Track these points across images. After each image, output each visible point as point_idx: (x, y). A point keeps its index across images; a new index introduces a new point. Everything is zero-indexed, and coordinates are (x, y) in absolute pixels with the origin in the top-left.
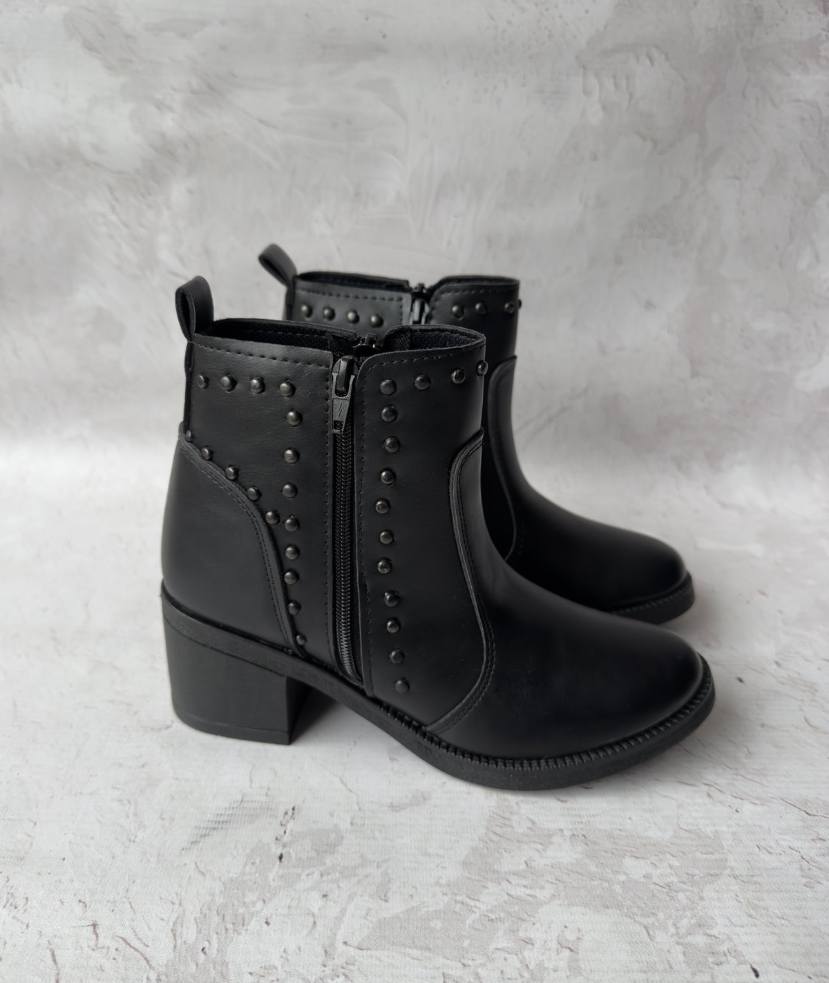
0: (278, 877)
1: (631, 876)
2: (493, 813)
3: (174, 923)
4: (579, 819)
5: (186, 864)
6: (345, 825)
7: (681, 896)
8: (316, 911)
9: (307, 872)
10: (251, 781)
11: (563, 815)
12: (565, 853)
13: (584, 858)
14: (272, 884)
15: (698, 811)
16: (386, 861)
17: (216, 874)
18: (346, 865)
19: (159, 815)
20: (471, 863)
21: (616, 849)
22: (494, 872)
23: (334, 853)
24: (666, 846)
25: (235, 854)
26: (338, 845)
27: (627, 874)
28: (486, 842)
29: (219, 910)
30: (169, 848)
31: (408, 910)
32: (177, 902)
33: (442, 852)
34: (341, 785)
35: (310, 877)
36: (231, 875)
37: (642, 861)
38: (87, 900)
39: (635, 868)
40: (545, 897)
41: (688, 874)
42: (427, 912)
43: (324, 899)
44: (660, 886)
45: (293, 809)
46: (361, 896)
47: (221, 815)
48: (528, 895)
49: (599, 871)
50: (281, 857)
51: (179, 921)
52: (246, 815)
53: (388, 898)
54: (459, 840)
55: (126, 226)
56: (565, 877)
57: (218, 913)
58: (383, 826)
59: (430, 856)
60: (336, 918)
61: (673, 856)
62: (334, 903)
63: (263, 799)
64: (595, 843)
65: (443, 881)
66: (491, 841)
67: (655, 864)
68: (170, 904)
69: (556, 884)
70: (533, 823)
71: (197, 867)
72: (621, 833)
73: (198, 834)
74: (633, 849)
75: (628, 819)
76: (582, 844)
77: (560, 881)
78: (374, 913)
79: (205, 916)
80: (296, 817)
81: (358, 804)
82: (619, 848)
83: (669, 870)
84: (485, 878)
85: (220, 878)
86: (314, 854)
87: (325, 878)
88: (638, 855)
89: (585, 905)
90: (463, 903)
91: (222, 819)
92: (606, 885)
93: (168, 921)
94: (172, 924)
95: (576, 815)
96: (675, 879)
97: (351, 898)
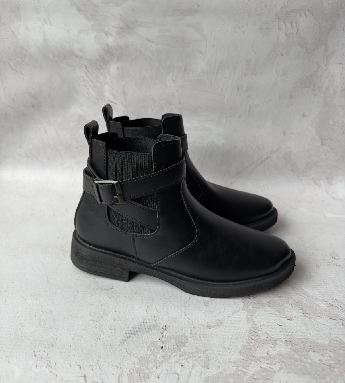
0: (162, 356)
1: (313, 360)
2: (251, 330)
3: (119, 376)
4: (288, 334)
5: (122, 350)
6: (188, 334)
7: (336, 370)
8: (179, 373)
9: (174, 354)
10: (147, 314)
11: (280, 332)
12: (283, 349)
13: (292, 351)
14: (159, 360)
15: (339, 331)
16: (207, 351)
17: (135, 354)
18: (190, 352)
19: (109, 327)
20: (243, 353)
21: (305, 348)
22: (253, 357)
23: (184, 346)
24: (327, 347)
25: (143, 346)
26: (186, 343)
27: (311, 359)
28: (249, 343)
29: (138, 371)
30: (114, 342)
31: (218, 373)
32: (119, 367)
33: (230, 347)
34: (185, 316)
35: (175, 357)
36: (142, 355)
37: (317, 354)
38: (81, 364)
39: (315, 357)
40: (277, 369)
41: (338, 360)
42: (227, 374)
43: (182, 367)
44: (326, 365)
45: (166, 326)
46: (198, 366)
47: (135, 328)
48: (269, 368)
49: (299, 357)
50: (162, 348)
51: (120, 376)
52: (146, 328)
53: (209, 367)
54: (237, 342)
55: (92, 82)
56: (285, 360)
57: (137, 372)
58: (205, 335)
59: (225, 349)
60: (188, 376)
61: (330, 352)
62: (186, 369)
63: (153, 321)
64: (296, 345)
65: (232, 360)
66: (251, 342)
67: (323, 355)
68: (116, 368)
69: (281, 363)
70: (268, 335)
71: (127, 351)
72: (307, 340)
73: (126, 336)
74: (313, 348)
75: (309, 334)
76: (290, 345)
77: (282, 362)
78: (204, 374)
79: (131, 374)
80: (167, 330)
81: (193, 325)
82: (306, 347)
83: (329, 358)
84: (250, 360)
85: (137, 356)
86: (176, 347)
87: (182, 357)
88: (315, 351)
89: (295, 373)
90: (241, 371)
91: (136, 330)
92: (302, 364)
93: (116, 375)
94: (117, 376)
95: (286, 332)
96: (332, 362)
97: (193, 366)
